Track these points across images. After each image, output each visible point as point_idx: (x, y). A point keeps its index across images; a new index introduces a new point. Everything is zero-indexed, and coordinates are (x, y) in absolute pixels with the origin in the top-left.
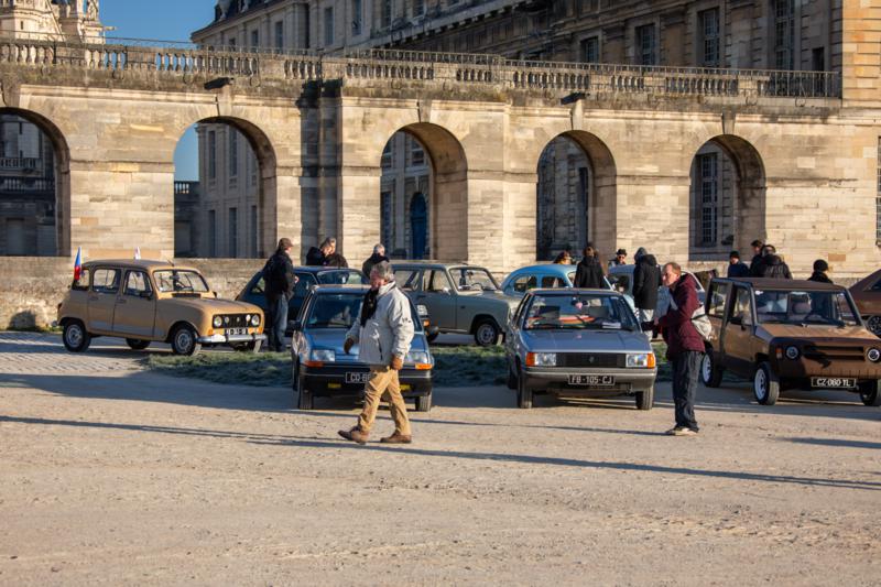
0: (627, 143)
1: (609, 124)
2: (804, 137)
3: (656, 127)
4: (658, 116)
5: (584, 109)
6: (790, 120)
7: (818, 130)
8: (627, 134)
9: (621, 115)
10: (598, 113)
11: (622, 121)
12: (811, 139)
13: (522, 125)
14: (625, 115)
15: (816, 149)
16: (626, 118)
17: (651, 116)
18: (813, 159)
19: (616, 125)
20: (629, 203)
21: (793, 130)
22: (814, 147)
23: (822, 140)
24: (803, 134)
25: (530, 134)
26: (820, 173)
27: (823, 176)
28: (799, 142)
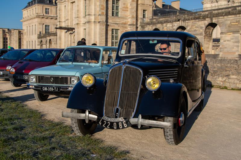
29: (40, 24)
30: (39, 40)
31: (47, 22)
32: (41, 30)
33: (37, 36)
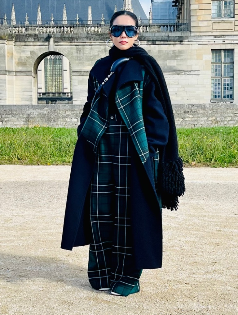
0: (77, 56)
1: (68, 48)
2: (170, 51)
3: (91, 48)
4: (92, 44)
5: (55, 42)
6: (162, 43)
7: (178, 47)
8: (77, 53)
9: (74, 44)
10: (62, 43)
11: (75, 46)
12: (174, 52)
13: (24, 50)
14: (76, 44)
15: (177, 56)
16: (76, 45)
17: (89, 44)
18: (176, 61)
19: (71, 48)
20: (78, 84)
21: (164, 48)
22: (175, 56)
23: (180, 52)
24: (170, 49)
25: (29, 54)
26: (180, 68)
27: (181, 69)
28: (168, 53)
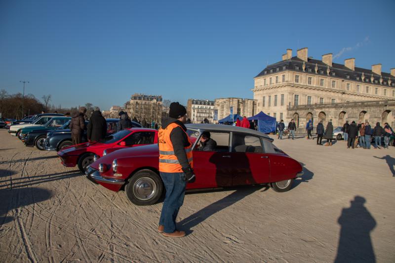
29: (290, 93)
30: (290, 112)
31: (297, 91)
32: (290, 101)
33: (284, 108)
